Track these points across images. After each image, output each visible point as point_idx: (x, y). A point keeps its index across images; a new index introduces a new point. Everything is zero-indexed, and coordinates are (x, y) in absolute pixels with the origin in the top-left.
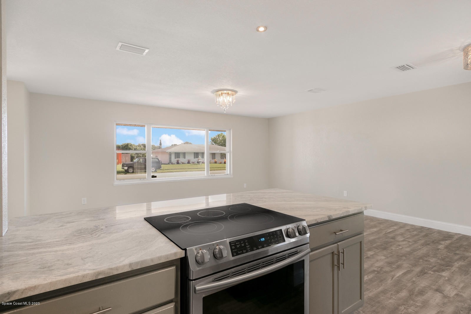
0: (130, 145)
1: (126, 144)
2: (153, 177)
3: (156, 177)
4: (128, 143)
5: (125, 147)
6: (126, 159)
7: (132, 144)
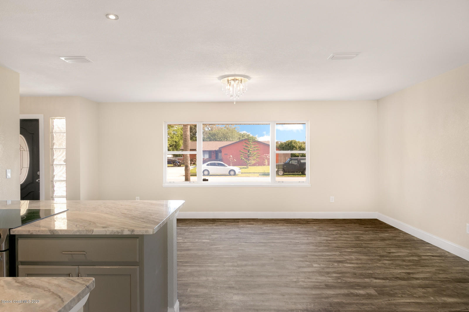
0: (294, 143)
1: (290, 141)
2: (204, 180)
3: (207, 180)
4: (292, 140)
5: (288, 145)
6: (285, 159)
7: (297, 141)
